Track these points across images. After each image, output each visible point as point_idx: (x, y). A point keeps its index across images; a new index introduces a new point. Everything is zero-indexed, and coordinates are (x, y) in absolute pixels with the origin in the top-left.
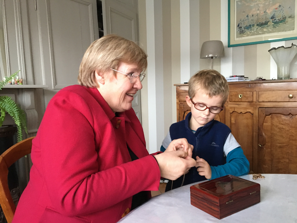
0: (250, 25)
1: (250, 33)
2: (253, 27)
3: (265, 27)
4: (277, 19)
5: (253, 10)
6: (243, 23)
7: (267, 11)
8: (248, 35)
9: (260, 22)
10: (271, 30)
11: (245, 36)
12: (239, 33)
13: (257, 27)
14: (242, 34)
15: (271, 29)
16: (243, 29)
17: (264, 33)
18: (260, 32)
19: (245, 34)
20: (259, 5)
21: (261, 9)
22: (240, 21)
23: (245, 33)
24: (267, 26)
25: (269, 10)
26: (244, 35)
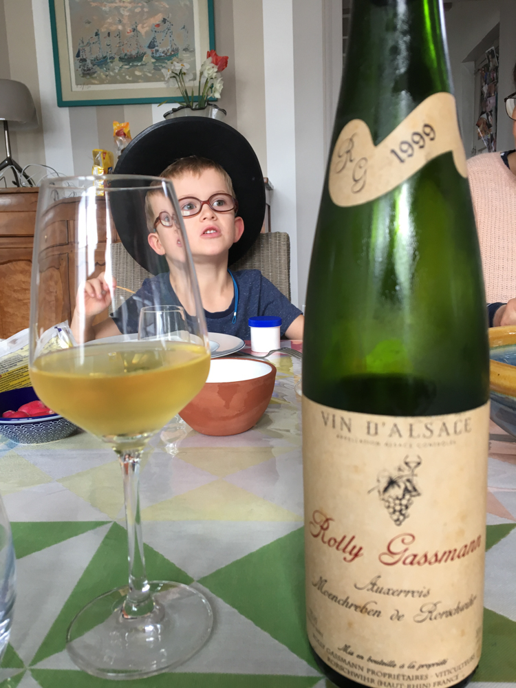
0: (105, 57)
1: (107, 76)
2: (112, 62)
3: (137, 66)
4: (161, 50)
5: (109, 21)
6: (87, 49)
7: (139, 28)
8: (102, 82)
9: (126, 52)
10: (149, 75)
11: (96, 82)
12: (81, 73)
13: (121, 64)
14: (88, 77)
15: (150, 72)
16: (90, 66)
17: (136, 80)
18: (127, 77)
19: (95, 78)
20: (122, 12)
21: (125, 21)
22: (81, 45)
23: (95, 75)
24: (142, 65)
25: (143, 27)
26: (93, 81)
